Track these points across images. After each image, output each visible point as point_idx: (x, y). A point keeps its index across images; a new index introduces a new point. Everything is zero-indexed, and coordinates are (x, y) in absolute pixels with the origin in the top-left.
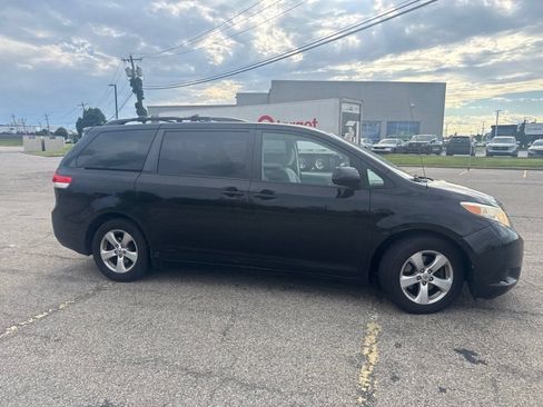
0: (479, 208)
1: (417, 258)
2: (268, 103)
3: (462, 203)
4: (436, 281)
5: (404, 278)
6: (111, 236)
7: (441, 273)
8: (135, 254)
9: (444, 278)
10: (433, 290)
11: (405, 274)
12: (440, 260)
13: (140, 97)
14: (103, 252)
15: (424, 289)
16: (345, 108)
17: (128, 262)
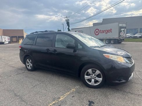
0: (109, 56)
3: (104, 54)
6: (28, 60)
8: (32, 65)
10: (96, 81)
11: (86, 75)
13: (69, 27)
14: (27, 64)
15: (93, 80)
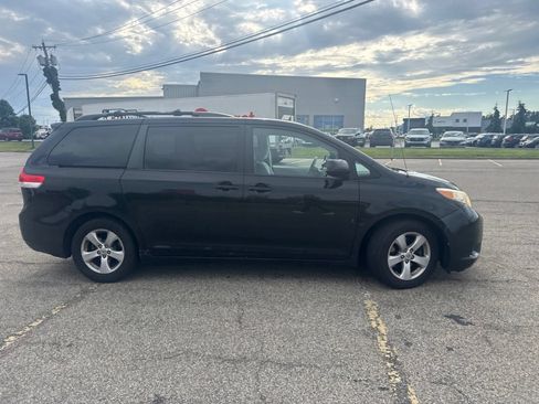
0: (451, 193)
1: (401, 240)
2: (197, 96)
3: (438, 189)
4: (417, 259)
5: (391, 258)
6: (93, 236)
7: (420, 252)
8: (121, 253)
9: (423, 255)
10: (414, 266)
11: (392, 254)
12: (419, 240)
14: (84, 253)
15: (407, 266)
16: (281, 102)
17: (113, 262)
